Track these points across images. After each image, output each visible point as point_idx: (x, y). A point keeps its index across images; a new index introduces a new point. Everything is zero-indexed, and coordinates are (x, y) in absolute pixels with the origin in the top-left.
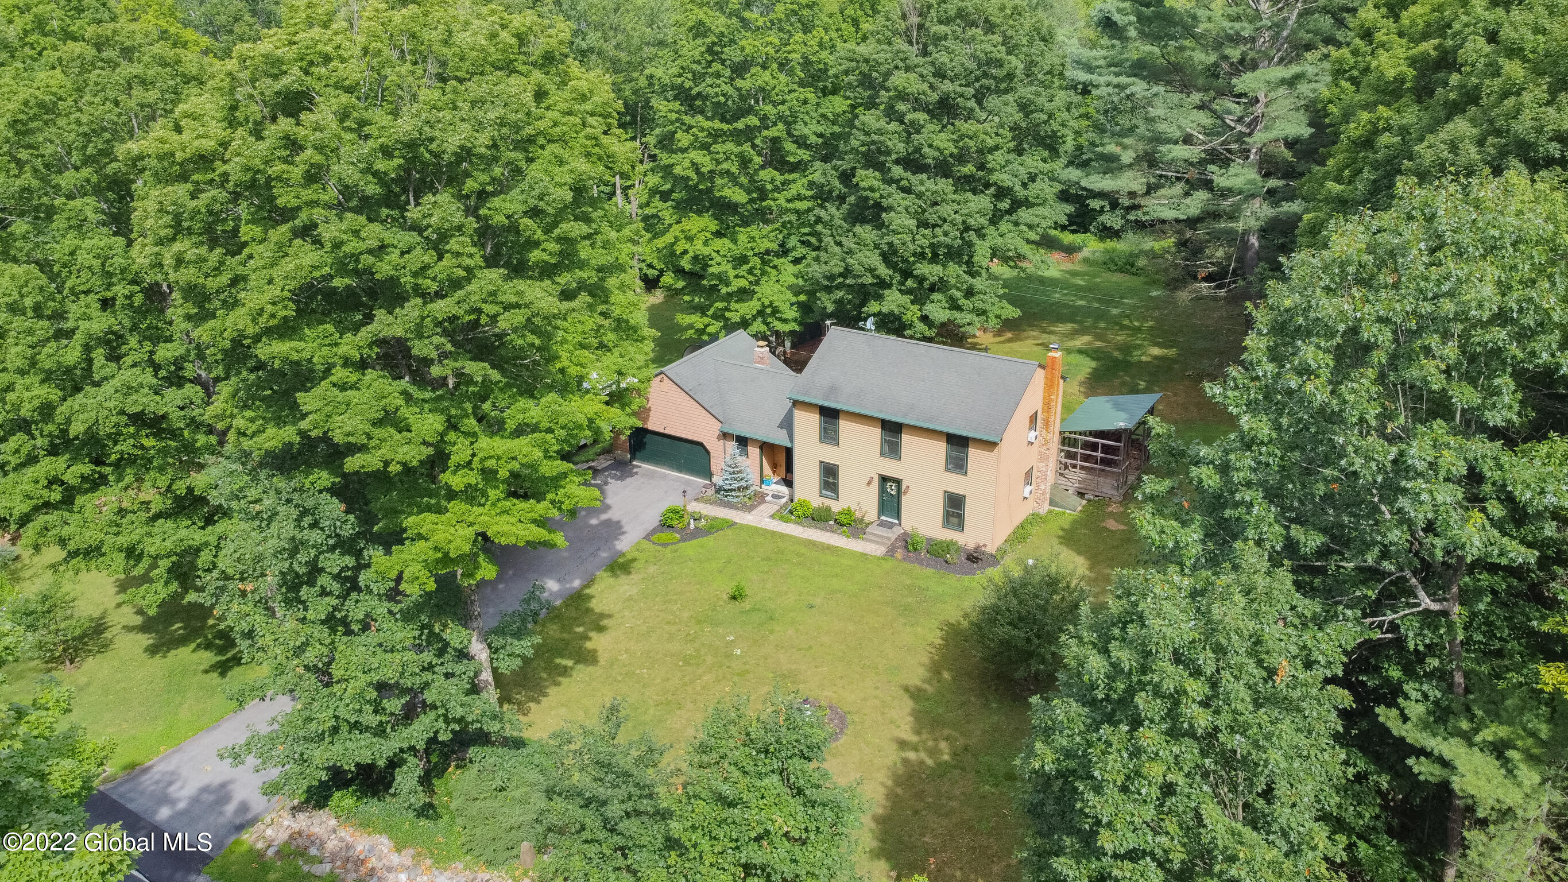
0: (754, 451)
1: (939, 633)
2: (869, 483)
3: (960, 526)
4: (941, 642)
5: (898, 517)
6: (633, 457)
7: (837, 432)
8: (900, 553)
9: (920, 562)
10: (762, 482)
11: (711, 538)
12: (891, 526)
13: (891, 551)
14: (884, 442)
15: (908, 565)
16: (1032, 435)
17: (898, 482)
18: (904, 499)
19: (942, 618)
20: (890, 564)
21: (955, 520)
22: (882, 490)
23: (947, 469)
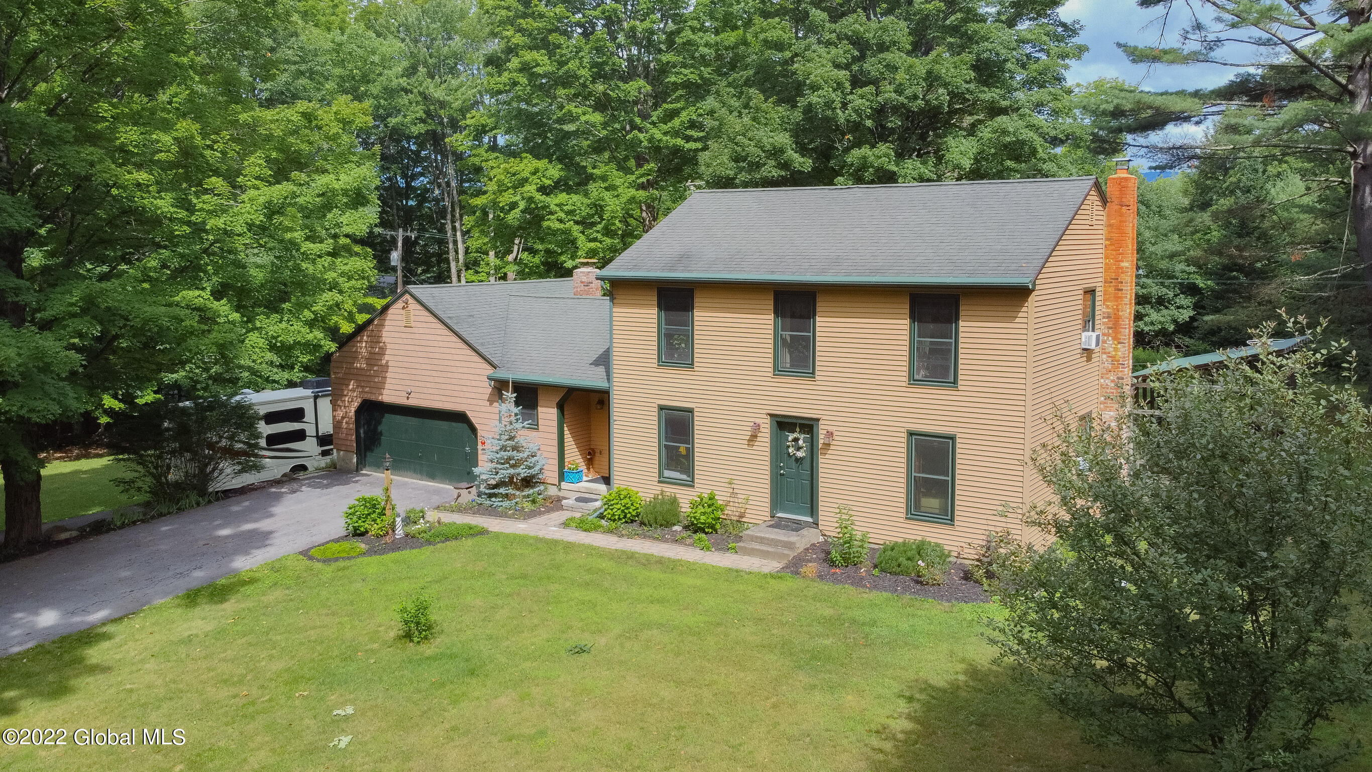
0: (548, 414)
1: (903, 706)
2: (754, 437)
3: (947, 516)
4: (908, 725)
5: (813, 509)
6: (362, 463)
7: (688, 339)
8: (811, 568)
9: (858, 582)
10: (562, 477)
11: (427, 550)
12: (798, 526)
13: (794, 567)
14: (780, 343)
15: (826, 587)
16: (1089, 339)
17: (808, 426)
18: (824, 463)
19: (910, 675)
20: (790, 583)
21: (931, 503)
22: (779, 453)
23: (913, 380)
